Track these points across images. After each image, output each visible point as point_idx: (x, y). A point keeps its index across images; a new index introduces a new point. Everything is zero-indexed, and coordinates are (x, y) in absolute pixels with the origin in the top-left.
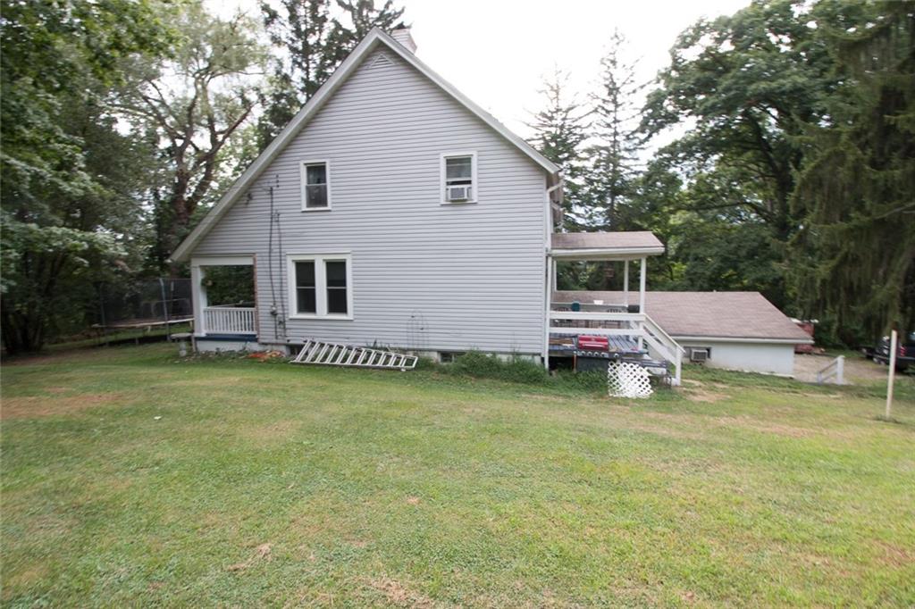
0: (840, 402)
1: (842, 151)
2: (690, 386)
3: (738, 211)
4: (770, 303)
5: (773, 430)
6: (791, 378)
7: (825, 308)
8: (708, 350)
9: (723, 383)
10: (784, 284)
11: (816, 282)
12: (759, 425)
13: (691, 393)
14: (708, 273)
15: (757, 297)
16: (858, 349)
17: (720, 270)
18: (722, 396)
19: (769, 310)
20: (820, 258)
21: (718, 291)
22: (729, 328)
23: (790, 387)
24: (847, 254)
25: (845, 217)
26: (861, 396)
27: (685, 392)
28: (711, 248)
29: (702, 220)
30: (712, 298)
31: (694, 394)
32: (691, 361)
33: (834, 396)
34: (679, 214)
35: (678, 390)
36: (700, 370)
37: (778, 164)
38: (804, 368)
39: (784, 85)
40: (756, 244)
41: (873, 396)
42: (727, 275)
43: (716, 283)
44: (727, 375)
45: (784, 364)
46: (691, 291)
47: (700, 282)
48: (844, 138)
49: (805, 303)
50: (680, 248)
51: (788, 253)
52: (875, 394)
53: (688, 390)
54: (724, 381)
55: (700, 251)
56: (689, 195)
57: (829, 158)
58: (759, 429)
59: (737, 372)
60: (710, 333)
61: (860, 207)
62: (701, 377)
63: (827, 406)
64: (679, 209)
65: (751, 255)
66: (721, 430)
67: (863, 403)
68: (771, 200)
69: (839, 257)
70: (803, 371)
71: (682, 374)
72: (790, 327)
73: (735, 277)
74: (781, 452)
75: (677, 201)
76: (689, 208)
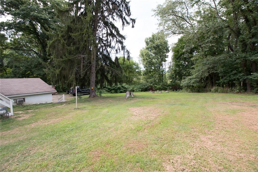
0: (65, 106)
1: (60, 40)
2: (18, 114)
3: (30, 53)
4: (43, 81)
5: (51, 122)
6: (52, 103)
7: (59, 82)
8: (24, 99)
9: (31, 110)
10: (46, 76)
11: (56, 75)
12: (46, 122)
13: (18, 117)
14: (21, 72)
15: (39, 80)
16: (66, 92)
17: (26, 71)
18: (31, 115)
19: (44, 83)
20: (56, 68)
21: (25, 78)
22: (31, 90)
23: (52, 105)
24: (63, 67)
25: (62, 57)
26: (69, 104)
27: (16, 117)
28: (21, 63)
29: (17, 54)
30: (24, 80)
31: (20, 117)
32: (17, 104)
33: (64, 105)
34: (7, 50)
35: (12, 117)
36: (21, 107)
37: (42, 41)
38: (54, 99)
39: (42, 16)
40: (37, 63)
41: (72, 103)
42: (28, 73)
43: (24, 75)
44: (32, 106)
45: (49, 99)
46: (15, 78)
47: (18, 75)
48: (60, 36)
49: (53, 81)
50: (9, 63)
51: (47, 66)
52: (72, 102)
53: (17, 116)
54: (31, 109)
55: (17, 64)
56: (11, 44)
57: (56, 40)
58: (46, 124)
59: (35, 104)
60: (24, 93)
61: (65, 55)
62: (22, 109)
63: (63, 109)
64: (7, 48)
65: (36, 66)
66: (33, 130)
67: (70, 105)
68: (40, 51)
69: (61, 68)
70: (54, 100)
71: (13, 110)
72: (50, 88)
73: (31, 74)
74: (55, 130)
75: (6, 45)
76: (11, 48)
